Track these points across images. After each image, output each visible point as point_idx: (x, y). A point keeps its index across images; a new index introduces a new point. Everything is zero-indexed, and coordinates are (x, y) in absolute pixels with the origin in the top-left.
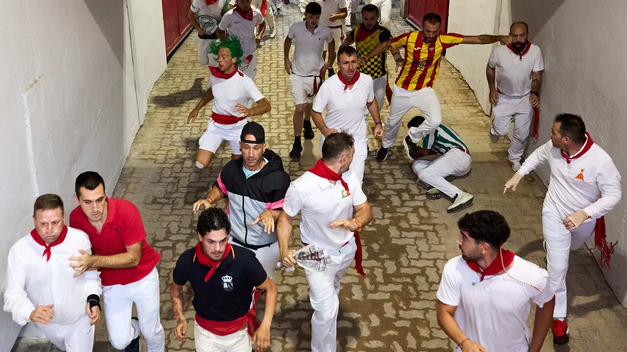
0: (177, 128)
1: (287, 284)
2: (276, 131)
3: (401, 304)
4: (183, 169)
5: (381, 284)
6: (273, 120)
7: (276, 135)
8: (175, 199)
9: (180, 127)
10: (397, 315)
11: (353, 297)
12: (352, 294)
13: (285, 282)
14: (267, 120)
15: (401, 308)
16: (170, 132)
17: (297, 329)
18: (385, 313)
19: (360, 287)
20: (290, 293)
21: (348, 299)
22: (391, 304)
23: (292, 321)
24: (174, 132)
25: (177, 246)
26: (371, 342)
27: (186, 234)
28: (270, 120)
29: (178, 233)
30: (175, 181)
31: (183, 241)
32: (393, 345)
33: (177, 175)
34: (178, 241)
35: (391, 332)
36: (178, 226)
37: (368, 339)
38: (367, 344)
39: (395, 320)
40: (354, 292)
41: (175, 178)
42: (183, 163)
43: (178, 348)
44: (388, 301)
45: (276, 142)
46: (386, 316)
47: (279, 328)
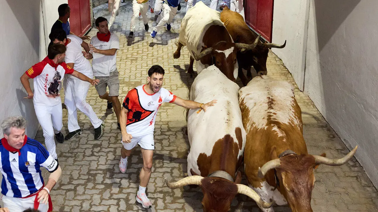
8: (77, 153)
25: (78, 189)
29: (78, 179)
30: (77, 140)
31: (82, 185)
34: (78, 185)
36: (79, 173)
42: (83, 125)
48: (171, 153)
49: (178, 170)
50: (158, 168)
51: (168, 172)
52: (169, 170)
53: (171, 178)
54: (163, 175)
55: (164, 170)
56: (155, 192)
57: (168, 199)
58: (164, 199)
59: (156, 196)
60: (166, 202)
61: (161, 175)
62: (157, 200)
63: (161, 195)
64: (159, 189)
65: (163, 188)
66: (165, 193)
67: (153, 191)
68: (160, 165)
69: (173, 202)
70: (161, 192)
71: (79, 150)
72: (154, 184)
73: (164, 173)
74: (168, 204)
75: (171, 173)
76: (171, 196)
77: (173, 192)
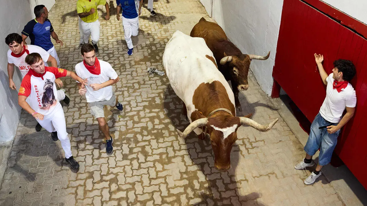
0: (64, 33)
1: (126, 101)
2: (115, 31)
3: (177, 103)
4: (69, 53)
5: (168, 95)
6: (113, 25)
7: (115, 33)
9: (66, 32)
10: (176, 107)
11: (156, 103)
12: (155, 102)
13: (125, 100)
14: (110, 26)
15: (177, 104)
16: (61, 35)
17: (132, 120)
18: (170, 107)
19: (159, 98)
20: (127, 105)
21: (154, 104)
22: (173, 103)
23: (129, 116)
24: (62, 35)
25: (71, 90)
26: (165, 120)
27: (74, 84)
28: (111, 25)
29: (70, 84)
30: (66, 59)
31: (73, 87)
32: (175, 120)
33: (67, 56)
34: (71, 88)
35: (173, 115)
36: (70, 81)
37: (164, 119)
38: (163, 121)
39: (175, 110)
40: (156, 100)
41: (66, 57)
42: (69, 50)
43: (77, 136)
44: (171, 102)
45: (115, 36)
46: (171, 108)
47: (124, 120)
48: (131, 62)
49: (136, 72)
50: (123, 72)
51: (129, 74)
52: (130, 73)
53: (132, 78)
54: (126, 76)
55: (126, 73)
56: (122, 87)
57: (131, 90)
58: (128, 91)
59: (122, 89)
60: (129, 92)
61: (125, 76)
62: (124, 92)
63: (126, 89)
64: (124, 85)
65: (127, 84)
66: (129, 87)
67: (120, 86)
68: (124, 70)
69: (134, 92)
70: (126, 87)
71: (69, 65)
72: (121, 82)
73: (127, 75)
74: (131, 94)
75: (132, 74)
76: (132, 89)
77: (133, 86)
